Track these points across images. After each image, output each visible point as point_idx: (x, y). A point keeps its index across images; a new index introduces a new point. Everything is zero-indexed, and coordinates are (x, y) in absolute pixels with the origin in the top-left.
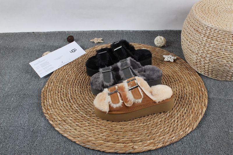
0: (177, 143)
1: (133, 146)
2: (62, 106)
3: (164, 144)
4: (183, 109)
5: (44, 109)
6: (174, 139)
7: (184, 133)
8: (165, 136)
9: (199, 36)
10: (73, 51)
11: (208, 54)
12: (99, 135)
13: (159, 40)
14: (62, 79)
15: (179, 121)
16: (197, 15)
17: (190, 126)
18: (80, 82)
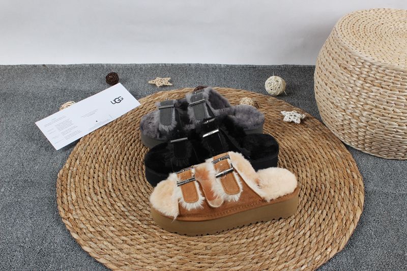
2: (95, 203)
4: (320, 212)
5: (61, 209)
6: (306, 269)
7: (323, 257)
8: (287, 264)
9: (348, 77)
10: (117, 100)
11: (365, 110)
12: (165, 260)
13: (274, 84)
14: (96, 153)
15: (314, 235)
16: (346, 39)
17: (333, 245)
18: (130, 159)
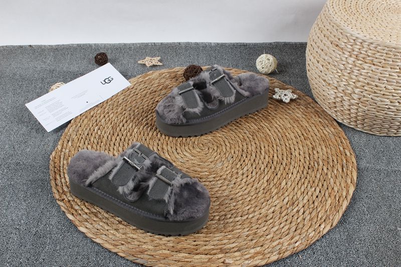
0: (304, 253)
1: (225, 260)
3: (280, 254)
4: (313, 189)
5: (56, 192)
6: (300, 245)
7: (317, 233)
8: (282, 240)
9: (340, 55)
10: (107, 81)
11: (357, 88)
13: (265, 62)
14: (88, 134)
15: (307, 212)
16: (337, 16)
17: (326, 221)
18: (123, 140)
